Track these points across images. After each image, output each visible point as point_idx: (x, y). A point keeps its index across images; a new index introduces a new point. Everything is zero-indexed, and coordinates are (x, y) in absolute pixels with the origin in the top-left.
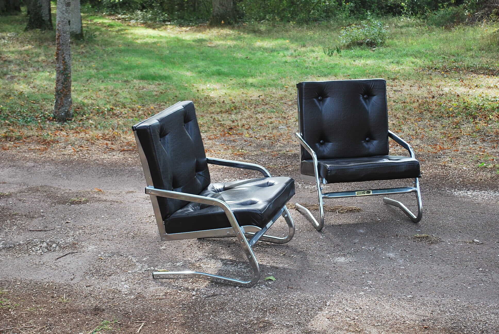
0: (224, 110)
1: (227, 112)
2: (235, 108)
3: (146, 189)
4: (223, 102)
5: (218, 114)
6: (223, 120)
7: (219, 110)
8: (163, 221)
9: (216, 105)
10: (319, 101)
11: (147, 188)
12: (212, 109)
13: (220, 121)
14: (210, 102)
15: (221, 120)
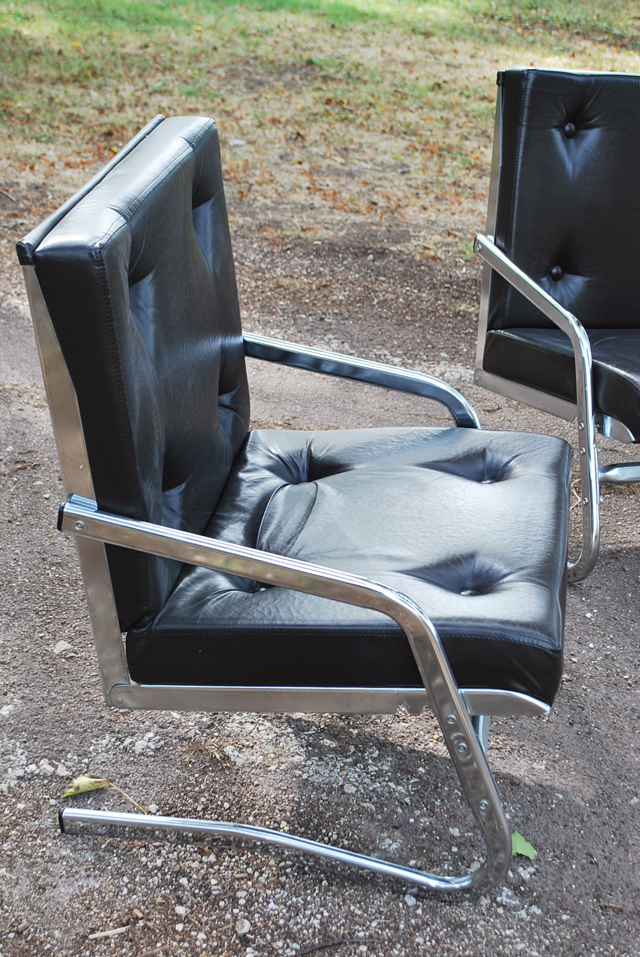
0: (67, 75)
1: (76, 79)
2: (94, 74)
3: (61, 512)
4: (60, 52)
5: (53, 84)
6: (74, 105)
7: (54, 73)
8: (122, 631)
9: (43, 58)
10: (567, 136)
11: (69, 508)
12: (36, 70)
13: (67, 106)
14: (27, 49)
15: (70, 103)
